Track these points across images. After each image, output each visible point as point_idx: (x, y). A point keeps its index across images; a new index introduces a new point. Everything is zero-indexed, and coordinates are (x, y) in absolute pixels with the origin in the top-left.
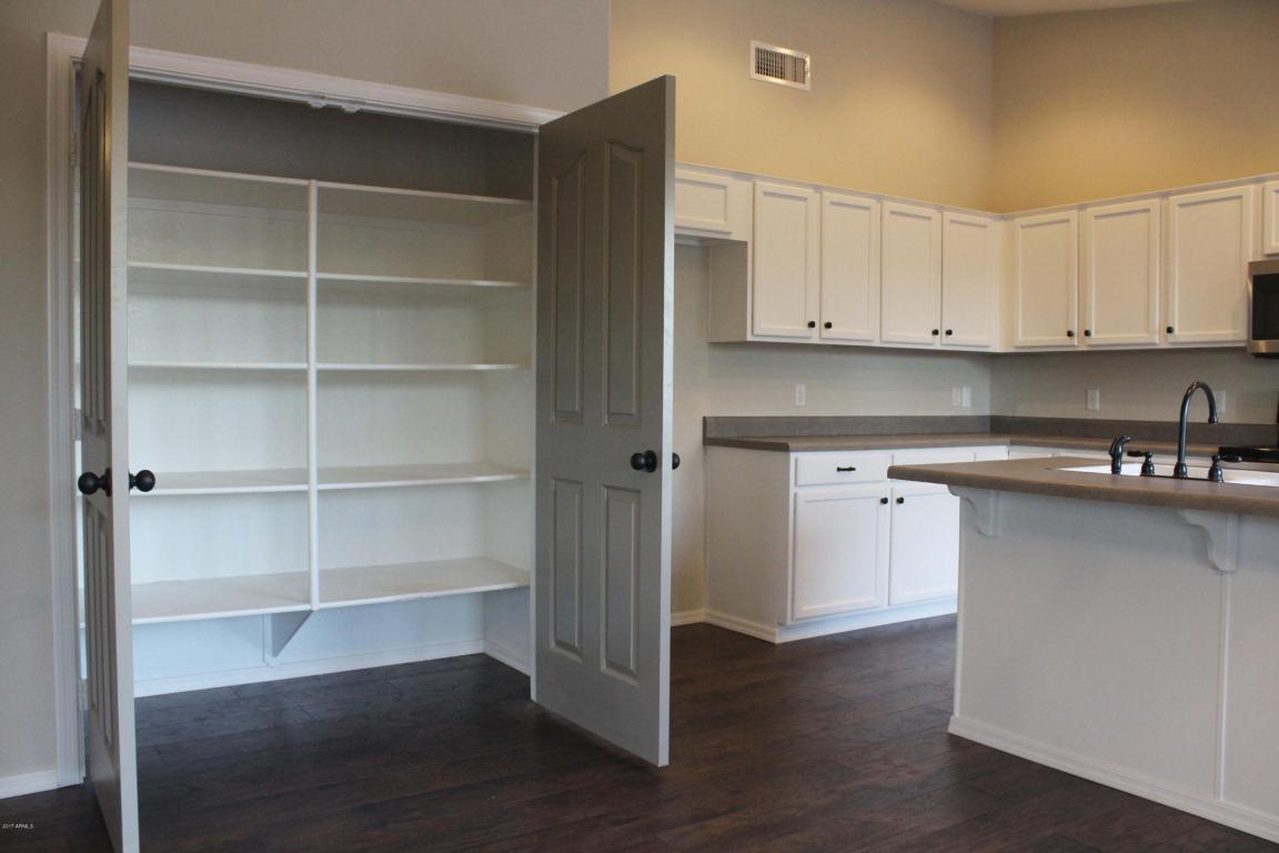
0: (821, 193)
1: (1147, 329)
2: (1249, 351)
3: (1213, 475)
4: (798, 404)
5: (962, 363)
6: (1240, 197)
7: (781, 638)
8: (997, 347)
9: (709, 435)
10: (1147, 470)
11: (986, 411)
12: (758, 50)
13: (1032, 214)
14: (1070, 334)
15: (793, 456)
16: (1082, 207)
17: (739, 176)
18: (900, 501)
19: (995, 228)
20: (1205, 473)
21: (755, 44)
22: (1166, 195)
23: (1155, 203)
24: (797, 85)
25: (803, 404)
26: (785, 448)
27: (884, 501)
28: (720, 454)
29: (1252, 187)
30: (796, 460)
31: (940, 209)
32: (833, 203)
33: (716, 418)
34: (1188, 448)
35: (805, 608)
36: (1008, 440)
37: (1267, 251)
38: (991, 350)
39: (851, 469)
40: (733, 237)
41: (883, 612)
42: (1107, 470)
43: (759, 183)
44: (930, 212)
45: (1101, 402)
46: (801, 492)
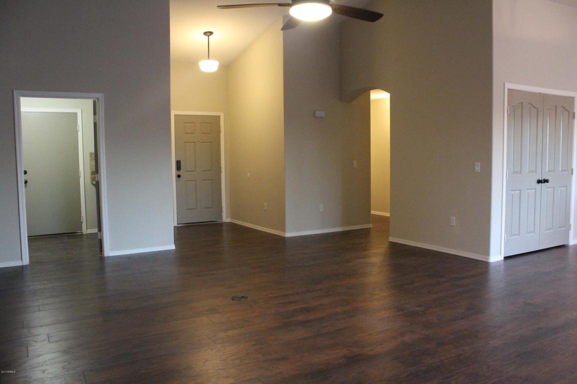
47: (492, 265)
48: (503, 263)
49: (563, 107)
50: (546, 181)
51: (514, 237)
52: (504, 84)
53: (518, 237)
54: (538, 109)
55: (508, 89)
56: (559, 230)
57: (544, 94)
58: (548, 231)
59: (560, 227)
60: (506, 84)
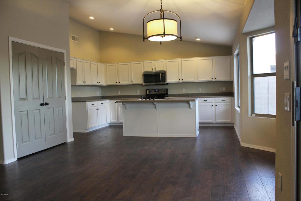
0: (84, 61)
1: (129, 81)
2: (143, 84)
6: (141, 63)
8: (104, 85)
9: (73, 101)
11: (101, 95)
13: (109, 64)
14: (117, 82)
15: (87, 103)
16: (118, 63)
17: (75, 58)
18: (99, 109)
19: (103, 66)
21: (71, 35)
22: (130, 62)
23: (129, 63)
24: (76, 42)
25: (79, 95)
26: (86, 102)
27: (97, 109)
29: (142, 62)
32: (86, 62)
33: (74, 98)
35: (89, 126)
36: (109, 99)
37: (145, 71)
39: (93, 104)
40: (74, 68)
43: (77, 59)
44: (96, 63)
45: (120, 93)
46: (88, 108)
47: (6, 166)
48: (17, 162)
49: (56, 58)
50: (47, 104)
51: (25, 144)
52: (8, 37)
53: (29, 143)
54: (38, 58)
55: (12, 42)
56: (59, 134)
57: (42, 48)
58: (52, 136)
59: (60, 132)
60: (10, 37)
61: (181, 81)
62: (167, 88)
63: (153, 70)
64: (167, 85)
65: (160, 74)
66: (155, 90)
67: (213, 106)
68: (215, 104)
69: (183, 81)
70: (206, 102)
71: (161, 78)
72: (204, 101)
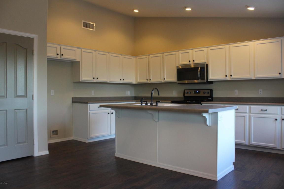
0: (96, 52)
1: (161, 79)
2: (177, 83)
3: (156, 105)
4: (92, 94)
5: (127, 86)
6: (175, 54)
7: (88, 141)
8: (134, 82)
9: (73, 101)
10: (151, 104)
12: (84, 23)
13: (140, 56)
14: (147, 80)
16: (149, 55)
17: (78, 48)
18: (112, 113)
19: (134, 59)
20: (155, 104)
21: (83, 21)
22: (163, 53)
23: (161, 55)
24: (92, 30)
25: (94, 94)
26: (87, 103)
27: (109, 113)
28: (75, 105)
29: (177, 52)
30: (89, 105)
31: (122, 55)
32: (99, 54)
33: (75, 97)
34: (153, 101)
35: (92, 135)
37: (180, 64)
38: (133, 83)
40: (77, 60)
41: (110, 136)
42: (140, 105)
43: (82, 49)
44: (120, 56)
46: (90, 112)
61: (229, 78)
62: (211, 88)
63: (191, 63)
64: (212, 84)
65: (198, 68)
66: (195, 91)
67: (276, 120)
68: (282, 117)
69: (232, 77)
70: (265, 112)
71: (199, 73)
72: (262, 110)
